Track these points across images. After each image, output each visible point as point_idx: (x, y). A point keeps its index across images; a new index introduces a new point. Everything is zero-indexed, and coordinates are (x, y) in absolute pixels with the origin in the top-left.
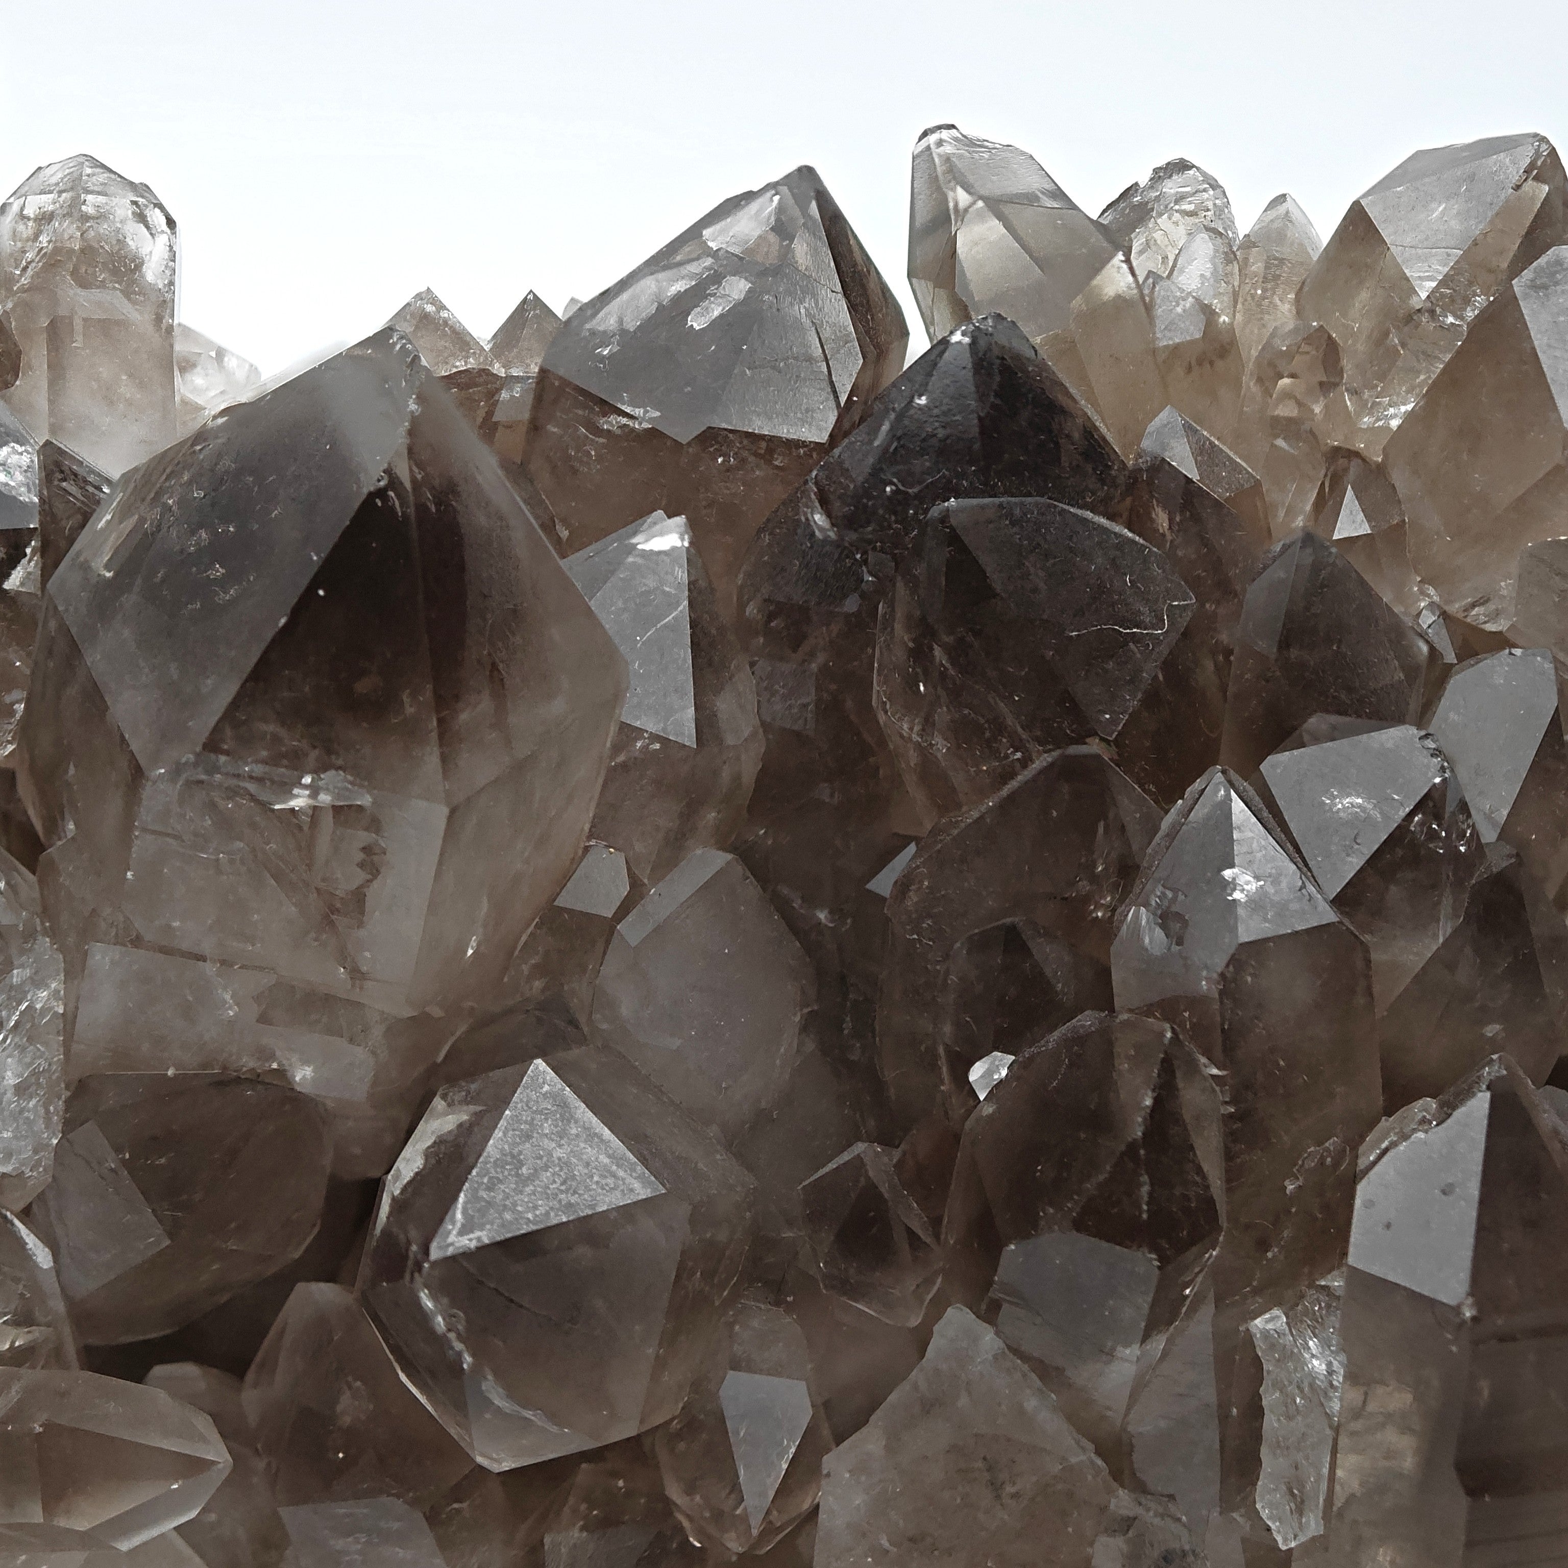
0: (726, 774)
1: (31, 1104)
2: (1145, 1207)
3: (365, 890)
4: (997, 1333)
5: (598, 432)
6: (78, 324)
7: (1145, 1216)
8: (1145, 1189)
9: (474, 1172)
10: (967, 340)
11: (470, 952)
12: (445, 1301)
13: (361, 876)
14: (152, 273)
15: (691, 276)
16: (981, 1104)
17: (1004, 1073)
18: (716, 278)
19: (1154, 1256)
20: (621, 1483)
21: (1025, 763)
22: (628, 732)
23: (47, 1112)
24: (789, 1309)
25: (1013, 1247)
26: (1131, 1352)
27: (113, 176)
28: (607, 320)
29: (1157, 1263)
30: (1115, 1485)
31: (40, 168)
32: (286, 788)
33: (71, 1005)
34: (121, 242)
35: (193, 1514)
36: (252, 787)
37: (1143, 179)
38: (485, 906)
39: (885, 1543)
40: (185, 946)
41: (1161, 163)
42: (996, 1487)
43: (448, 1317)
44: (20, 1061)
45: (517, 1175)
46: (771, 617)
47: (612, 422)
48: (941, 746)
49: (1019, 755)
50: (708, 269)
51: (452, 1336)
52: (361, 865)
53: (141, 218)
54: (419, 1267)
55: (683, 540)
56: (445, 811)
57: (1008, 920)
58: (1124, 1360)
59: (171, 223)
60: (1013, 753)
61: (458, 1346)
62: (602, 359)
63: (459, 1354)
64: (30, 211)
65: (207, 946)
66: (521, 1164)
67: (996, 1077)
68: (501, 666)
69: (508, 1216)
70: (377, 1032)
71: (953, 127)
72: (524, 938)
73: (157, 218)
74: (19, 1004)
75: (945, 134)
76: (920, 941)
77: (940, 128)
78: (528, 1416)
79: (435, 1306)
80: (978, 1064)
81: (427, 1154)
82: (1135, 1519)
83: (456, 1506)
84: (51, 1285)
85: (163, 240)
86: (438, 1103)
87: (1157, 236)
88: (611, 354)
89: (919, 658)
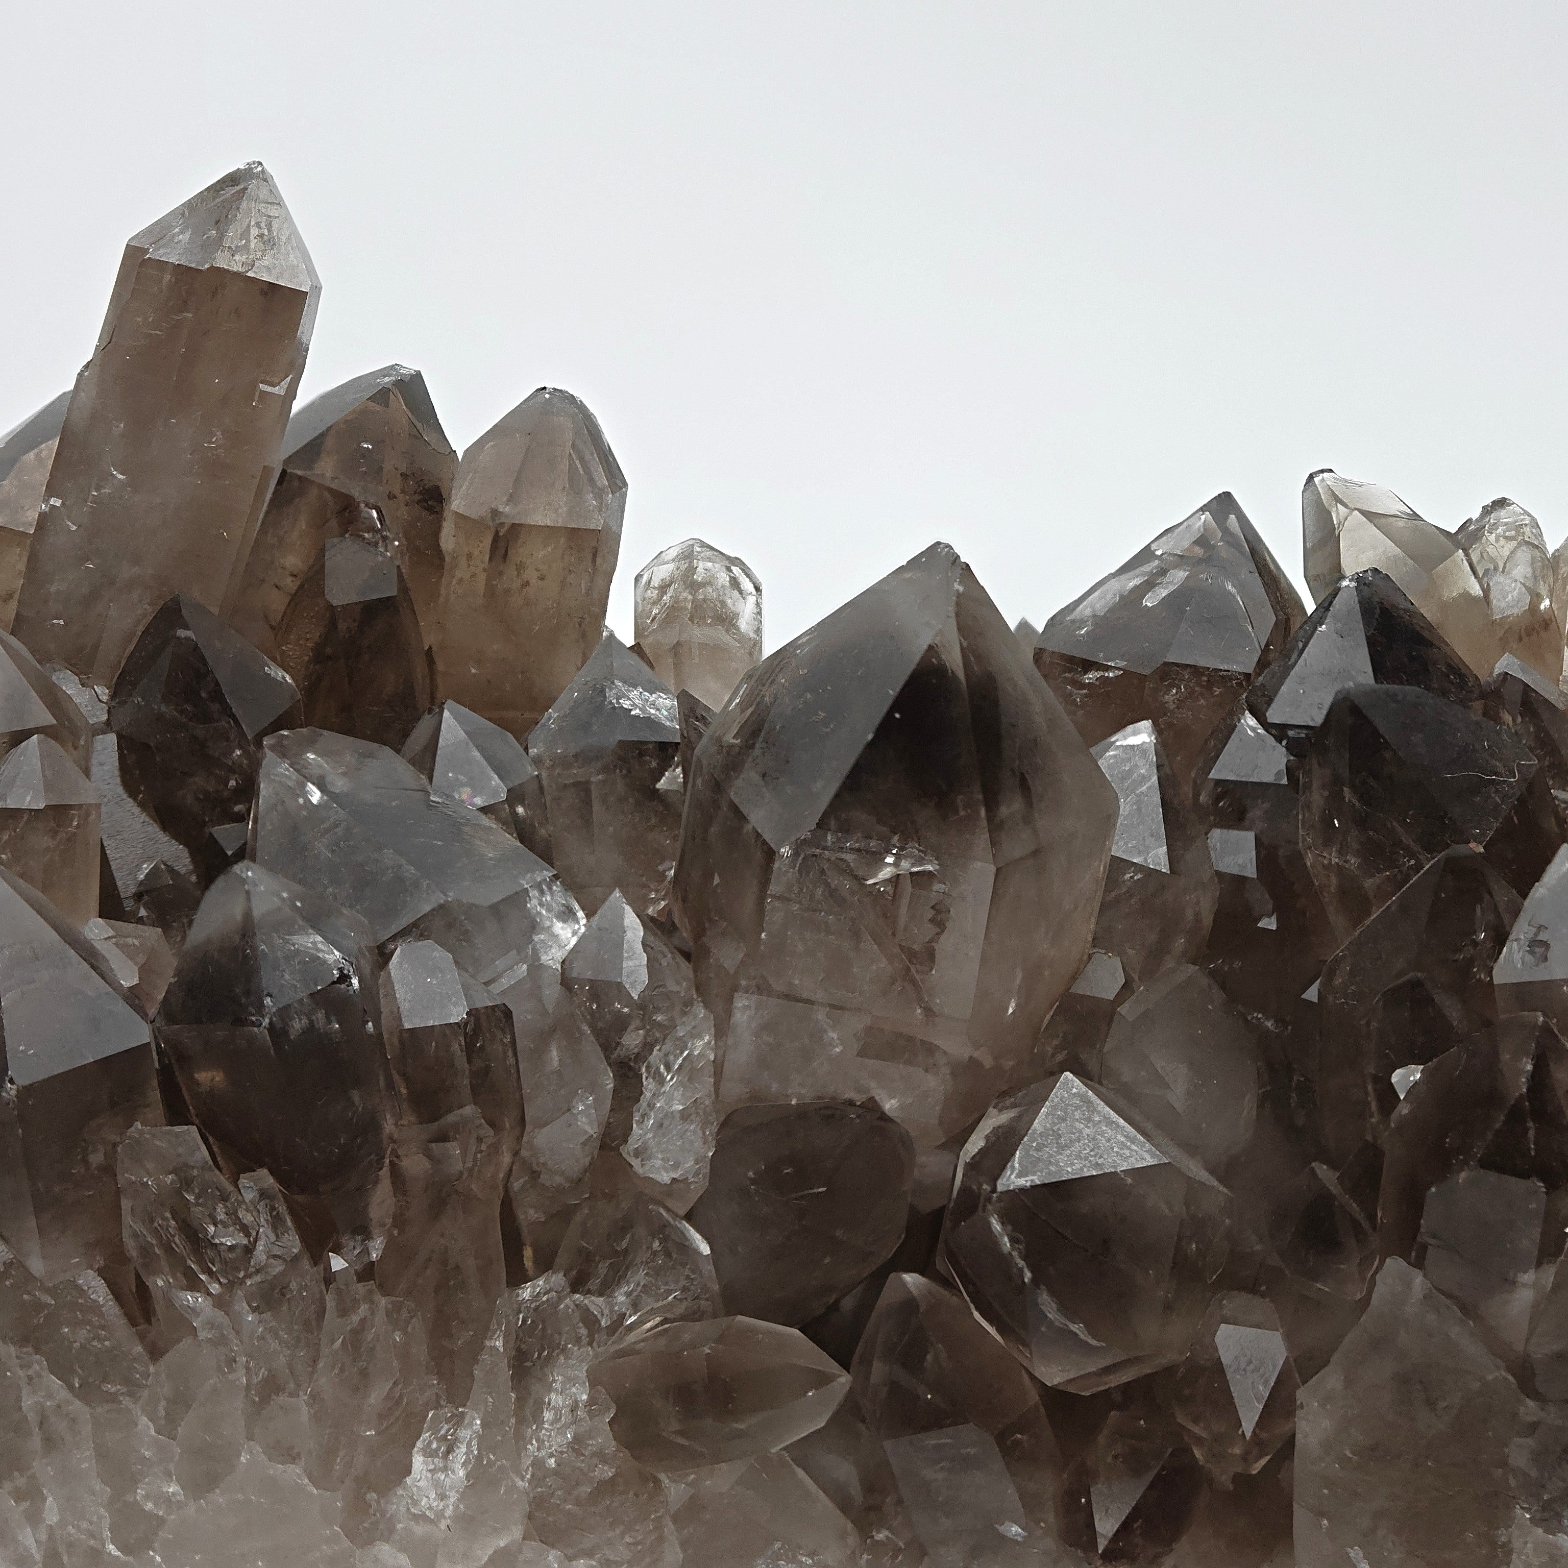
0: (1189, 914)
1: (692, 1128)
2: (1532, 1146)
3: (934, 945)
4: (1424, 1276)
5: (1083, 686)
6: (695, 651)
7: (1533, 1153)
8: (1531, 1134)
9: (1025, 1139)
10: (1353, 584)
11: (1011, 1011)
12: (1009, 1227)
13: (932, 930)
14: (745, 624)
15: (1143, 575)
16: (1400, 1105)
17: (1418, 1076)
18: (1163, 572)
19: (1541, 1184)
20: (1142, 1422)
21: (1418, 867)
22: (1119, 865)
23: (704, 1133)
24: (1263, 1296)
25: (1433, 1190)
26: (1528, 1277)
27: (715, 553)
28: (1084, 610)
29: (1544, 1190)
30: (1523, 1397)
31: (662, 552)
32: (877, 859)
33: (720, 1053)
34: (723, 603)
35: (823, 1424)
36: (849, 857)
37: (1475, 515)
38: (1019, 975)
39: (1348, 1453)
40: (805, 995)
41: (1488, 502)
42: (1431, 1404)
43: (1013, 1240)
44: (683, 1095)
45: (1058, 1143)
46: (1218, 798)
47: (1091, 676)
48: (1353, 861)
49: (1412, 862)
50: (1156, 567)
51: (1015, 1254)
52: (932, 921)
53: (735, 583)
54: (989, 1200)
55: (1150, 736)
56: (993, 869)
57: (1411, 975)
58: (1525, 1285)
59: (758, 589)
60: (1408, 861)
61: (1021, 1263)
62: (1082, 635)
63: (1021, 1270)
64: (656, 582)
65: (819, 996)
66: (1060, 1136)
67: (1412, 1079)
68: (1027, 776)
69: (1053, 1168)
70: (945, 1070)
71: (1331, 471)
72: (1048, 1017)
73: (747, 585)
74: (682, 1053)
75: (1326, 475)
76: (1347, 1003)
77: (1322, 471)
78: (1074, 1330)
79: (1002, 1229)
80: (1398, 1071)
81: (987, 1137)
82: (1539, 1422)
83: (1019, 1436)
84: (709, 1269)
85: (752, 600)
86: (992, 1111)
87: (1490, 549)
88: (1087, 633)
89: (1334, 804)
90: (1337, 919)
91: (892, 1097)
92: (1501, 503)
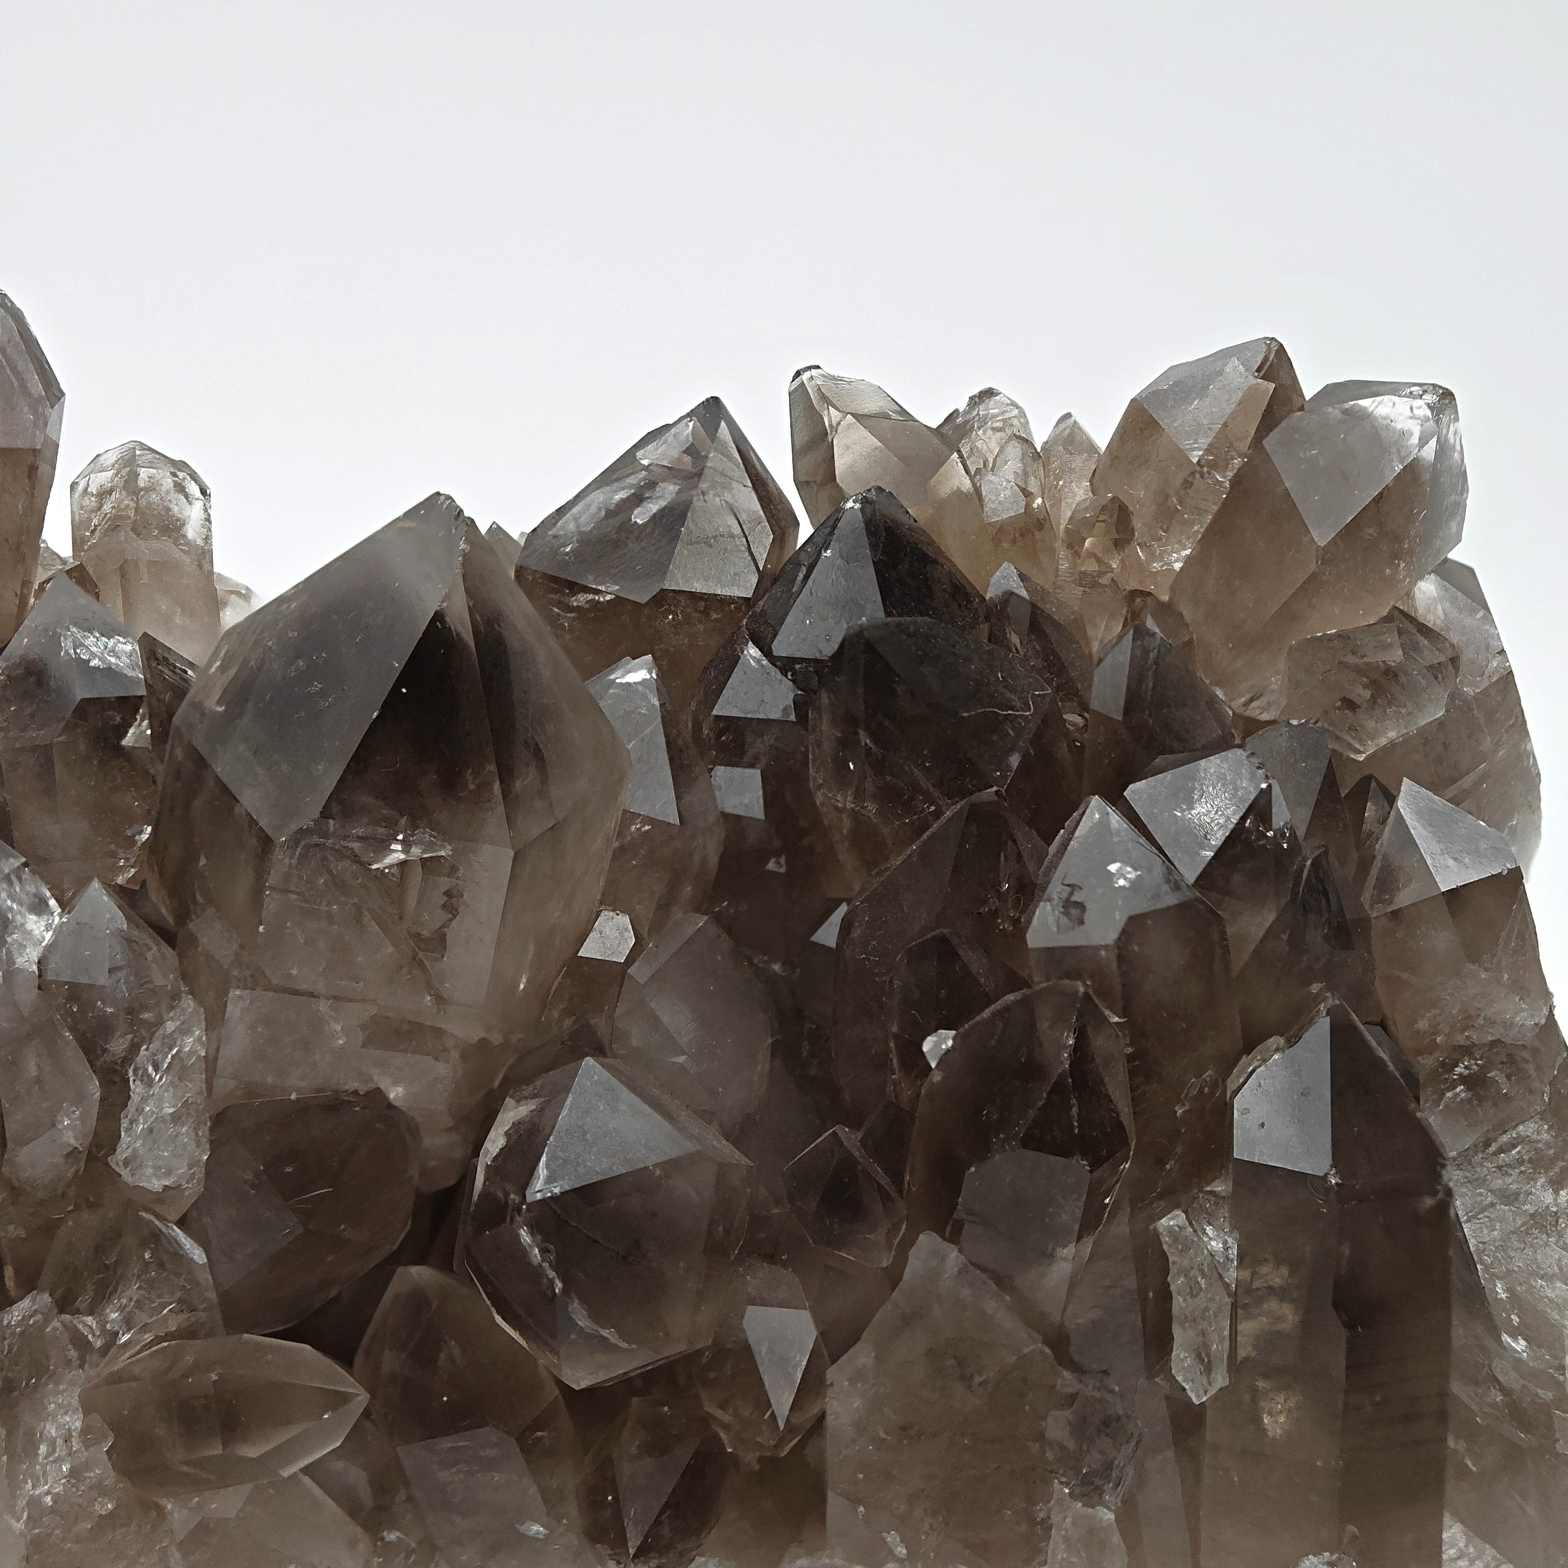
0: (697, 858)
1: (184, 1130)
2: (1076, 1124)
3: (445, 930)
4: (960, 1251)
5: (572, 609)
6: (143, 568)
7: (1076, 1131)
8: (1075, 1110)
9: (551, 1139)
10: (858, 506)
11: (522, 987)
12: (539, 1237)
13: (442, 916)
14: (192, 532)
15: (630, 486)
16: (933, 1072)
17: (950, 1043)
18: (652, 485)
19: (1085, 1163)
20: (666, 1409)
21: (938, 814)
22: (627, 816)
23: (197, 1135)
24: (785, 1265)
25: (973, 1169)
26: (1068, 1251)
27: (157, 456)
28: (568, 524)
29: (1088, 1168)
30: (1059, 1368)
31: (98, 456)
32: (383, 847)
33: (214, 1046)
34: (168, 510)
35: (338, 1444)
36: (356, 846)
37: (962, 406)
38: (532, 948)
39: (882, 1435)
40: (303, 987)
41: (975, 391)
42: (966, 1379)
43: (543, 1251)
44: (174, 1096)
45: (584, 1140)
46: (719, 734)
47: (582, 599)
48: (871, 807)
49: (933, 808)
50: (644, 479)
51: (545, 1265)
52: (444, 906)
53: (180, 488)
54: (519, 1210)
55: (650, 672)
56: (512, 853)
57: (936, 932)
58: (1065, 1259)
59: (204, 492)
60: (929, 807)
61: (552, 1274)
62: (567, 554)
63: (552, 1282)
64: (93, 489)
65: (321, 987)
66: (585, 1133)
67: (944, 1047)
68: (541, 746)
69: (581, 1170)
70: (455, 1054)
71: (818, 367)
72: (556, 984)
73: (193, 489)
74: (171, 1049)
75: (814, 372)
76: (869, 960)
77: (809, 368)
78: (605, 1334)
79: (533, 1241)
80: (929, 1038)
81: (507, 1134)
82: (1078, 1394)
83: (539, 1433)
84: (206, 1277)
85: (199, 505)
86: (509, 1101)
87: (979, 444)
88: (572, 551)
89: (847, 744)
90: (847, 858)
91: (395, 1083)
92: (989, 393)
